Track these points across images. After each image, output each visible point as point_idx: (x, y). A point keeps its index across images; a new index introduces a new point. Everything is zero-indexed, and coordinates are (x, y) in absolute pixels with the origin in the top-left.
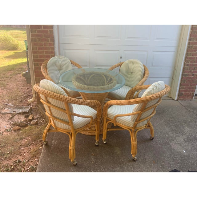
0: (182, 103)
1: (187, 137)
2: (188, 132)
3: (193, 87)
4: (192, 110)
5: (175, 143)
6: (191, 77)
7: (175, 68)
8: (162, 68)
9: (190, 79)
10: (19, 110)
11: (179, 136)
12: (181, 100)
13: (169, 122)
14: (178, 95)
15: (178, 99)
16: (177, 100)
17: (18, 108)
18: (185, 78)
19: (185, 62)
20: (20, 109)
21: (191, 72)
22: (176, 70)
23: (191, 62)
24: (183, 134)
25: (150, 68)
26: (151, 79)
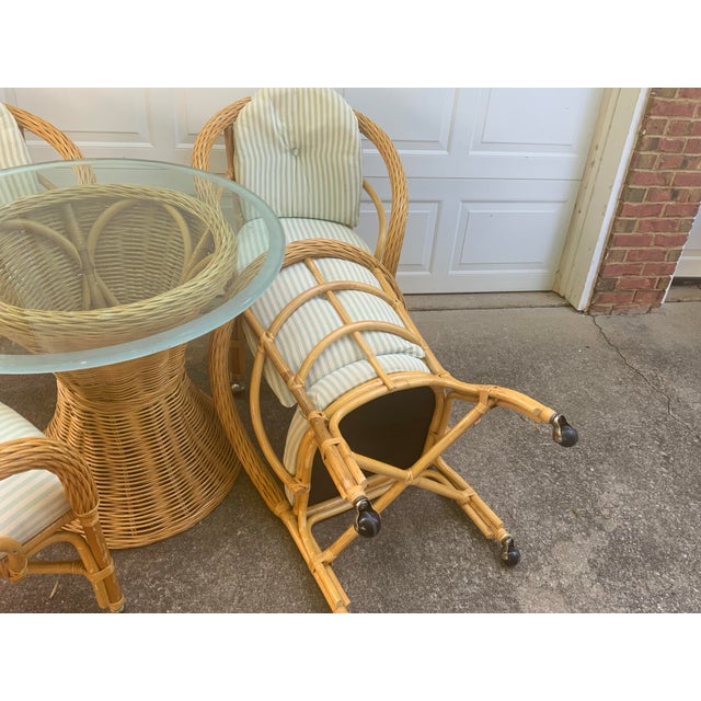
0: (608, 330)
1: (611, 543)
2: (617, 511)
3: (665, 253)
4: (647, 371)
5: (546, 586)
6: (666, 203)
7: (590, 154)
8: (531, 154)
9: (657, 215)
11: (570, 539)
12: (603, 310)
13: (531, 445)
14: (595, 291)
15: (591, 307)
16: (588, 313)
18: (635, 209)
19: (644, 128)
21: (664, 178)
22: (596, 164)
23: (675, 129)
24: (591, 522)
25: (471, 153)
26: (473, 209)
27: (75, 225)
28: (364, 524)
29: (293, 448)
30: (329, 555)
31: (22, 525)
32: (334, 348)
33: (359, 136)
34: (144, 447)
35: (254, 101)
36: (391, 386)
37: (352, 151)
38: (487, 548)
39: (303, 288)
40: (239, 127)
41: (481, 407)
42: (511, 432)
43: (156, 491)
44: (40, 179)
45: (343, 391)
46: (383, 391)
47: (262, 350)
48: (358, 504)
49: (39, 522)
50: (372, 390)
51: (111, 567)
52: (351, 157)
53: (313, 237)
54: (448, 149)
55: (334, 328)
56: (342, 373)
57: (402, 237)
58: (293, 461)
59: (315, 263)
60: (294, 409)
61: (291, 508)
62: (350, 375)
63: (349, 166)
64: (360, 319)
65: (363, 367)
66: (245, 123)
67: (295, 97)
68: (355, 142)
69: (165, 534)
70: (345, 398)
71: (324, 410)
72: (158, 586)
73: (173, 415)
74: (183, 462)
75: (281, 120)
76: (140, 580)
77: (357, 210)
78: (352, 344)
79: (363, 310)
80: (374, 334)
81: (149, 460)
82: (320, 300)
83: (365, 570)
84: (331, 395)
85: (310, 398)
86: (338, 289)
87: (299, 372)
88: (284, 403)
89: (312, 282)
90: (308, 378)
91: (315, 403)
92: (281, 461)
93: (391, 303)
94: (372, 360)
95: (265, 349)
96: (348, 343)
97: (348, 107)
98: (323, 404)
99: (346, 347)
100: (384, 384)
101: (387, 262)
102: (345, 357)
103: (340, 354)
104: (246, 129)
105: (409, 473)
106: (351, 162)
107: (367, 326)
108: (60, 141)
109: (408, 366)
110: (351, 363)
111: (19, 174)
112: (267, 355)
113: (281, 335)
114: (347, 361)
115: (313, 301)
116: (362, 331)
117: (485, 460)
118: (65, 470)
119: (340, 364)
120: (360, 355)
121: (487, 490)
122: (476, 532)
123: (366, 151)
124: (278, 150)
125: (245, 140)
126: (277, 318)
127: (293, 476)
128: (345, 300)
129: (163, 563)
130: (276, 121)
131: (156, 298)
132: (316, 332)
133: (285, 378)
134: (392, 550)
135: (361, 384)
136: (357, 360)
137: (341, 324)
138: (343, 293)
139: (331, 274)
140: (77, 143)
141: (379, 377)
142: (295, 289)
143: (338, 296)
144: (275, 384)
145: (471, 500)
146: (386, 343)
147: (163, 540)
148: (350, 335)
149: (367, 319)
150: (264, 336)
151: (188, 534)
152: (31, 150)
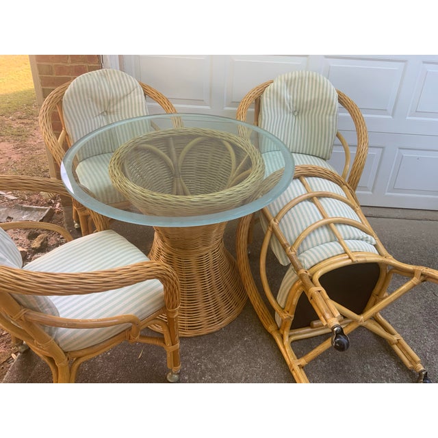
10: (23, 215)
17: (22, 208)
20: (26, 212)
25: (408, 118)
26: (406, 154)
27: (173, 150)
28: (338, 342)
29: (285, 292)
30: (303, 361)
31: (141, 310)
32: (316, 232)
33: (338, 105)
34: (197, 278)
35: (275, 83)
36: (355, 260)
37: (332, 113)
38: (408, 376)
39: (298, 194)
40: (265, 98)
41: (415, 280)
42: (426, 302)
43: (201, 305)
44: (152, 124)
45: (321, 259)
46: (349, 262)
47: (270, 229)
48: (335, 329)
49: (148, 311)
50: (341, 260)
51: (178, 344)
52: (331, 117)
53: (305, 164)
54: (393, 115)
55: (317, 220)
56: (321, 248)
57: (362, 168)
58: (284, 300)
59: (306, 180)
60: (288, 267)
61: (278, 329)
62: (326, 250)
63: (329, 122)
64: (334, 216)
65: (335, 246)
66: (268, 96)
67: (300, 80)
68: (335, 108)
69: (204, 332)
70: (323, 264)
71: (308, 270)
72: (198, 362)
73: (215, 262)
74: (217, 291)
75: (290, 94)
76: (188, 357)
77: (331, 150)
78: (329, 231)
79: (336, 211)
80: (343, 226)
81: (199, 287)
82: (308, 203)
83: (324, 376)
84: (313, 261)
85: (300, 261)
86: (320, 196)
87: (293, 245)
88: (281, 263)
89: (304, 191)
90: (298, 249)
91: (303, 264)
92: (275, 298)
93: (353, 208)
94: (342, 242)
95: (273, 229)
96: (325, 230)
97: (332, 87)
98: (308, 266)
99: (324, 233)
100: (350, 258)
101: (351, 182)
102: (323, 238)
103: (320, 236)
104: (268, 99)
105: (361, 318)
106: (331, 120)
107: (339, 221)
108: (165, 103)
109: (365, 249)
110: (327, 242)
111: (142, 121)
112: (274, 232)
113: (283, 221)
114: (324, 241)
115: (304, 203)
116: (335, 223)
117: (407, 318)
118: (170, 282)
119: (320, 243)
120: (333, 238)
121: (408, 338)
122: (400, 363)
123: (340, 114)
124: (285, 112)
125: (267, 106)
126: (281, 211)
127: (284, 309)
128: (325, 204)
129: (201, 349)
130: (286, 95)
131: (222, 192)
132: (305, 221)
133: (284, 247)
134: (342, 366)
135: (333, 256)
136: (331, 241)
137: (321, 218)
138: (324, 199)
139: (316, 187)
140: (174, 105)
141: (346, 253)
142: (293, 194)
143: (320, 201)
144: (277, 251)
145: (398, 343)
146: (351, 232)
147: (202, 335)
148: (327, 225)
149: (338, 216)
150: (272, 221)
151: (216, 334)
152: (150, 108)
